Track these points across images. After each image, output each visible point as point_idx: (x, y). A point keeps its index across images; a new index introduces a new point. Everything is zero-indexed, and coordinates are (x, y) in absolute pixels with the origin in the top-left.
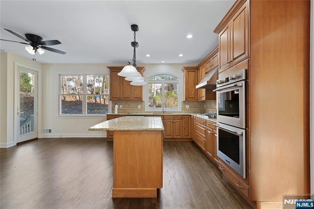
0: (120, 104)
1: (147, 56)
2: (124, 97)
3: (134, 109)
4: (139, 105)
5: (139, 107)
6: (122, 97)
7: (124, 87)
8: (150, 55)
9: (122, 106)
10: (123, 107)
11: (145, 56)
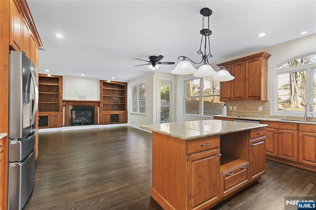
0: (234, 106)
1: (260, 35)
2: (235, 97)
3: (252, 112)
4: (259, 107)
5: (260, 109)
6: (233, 97)
7: (235, 85)
8: (265, 33)
9: (236, 107)
10: (238, 109)
11: (257, 36)
